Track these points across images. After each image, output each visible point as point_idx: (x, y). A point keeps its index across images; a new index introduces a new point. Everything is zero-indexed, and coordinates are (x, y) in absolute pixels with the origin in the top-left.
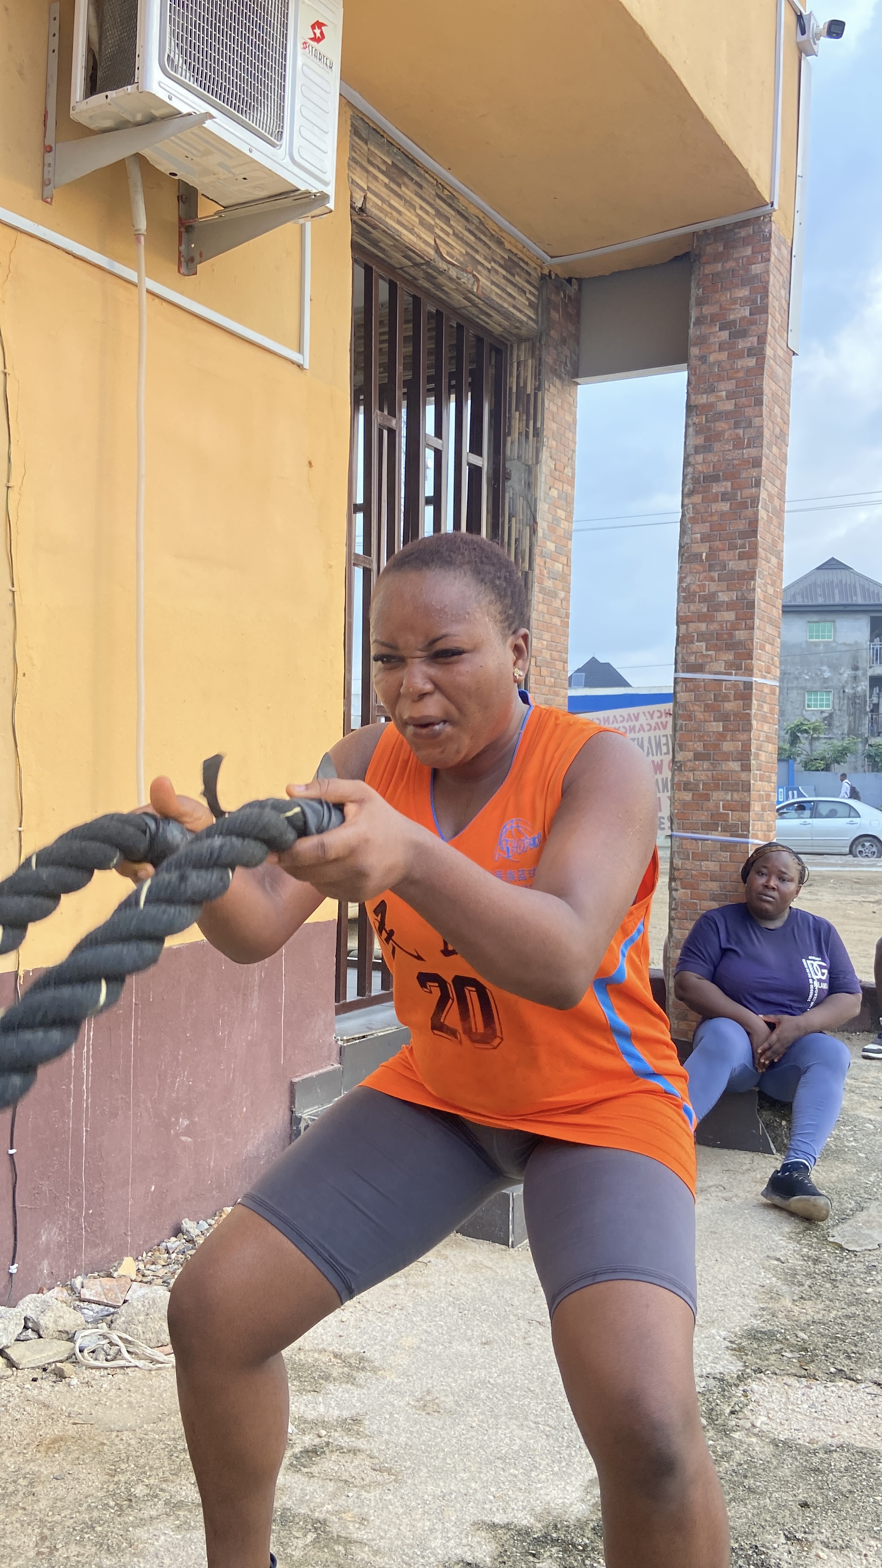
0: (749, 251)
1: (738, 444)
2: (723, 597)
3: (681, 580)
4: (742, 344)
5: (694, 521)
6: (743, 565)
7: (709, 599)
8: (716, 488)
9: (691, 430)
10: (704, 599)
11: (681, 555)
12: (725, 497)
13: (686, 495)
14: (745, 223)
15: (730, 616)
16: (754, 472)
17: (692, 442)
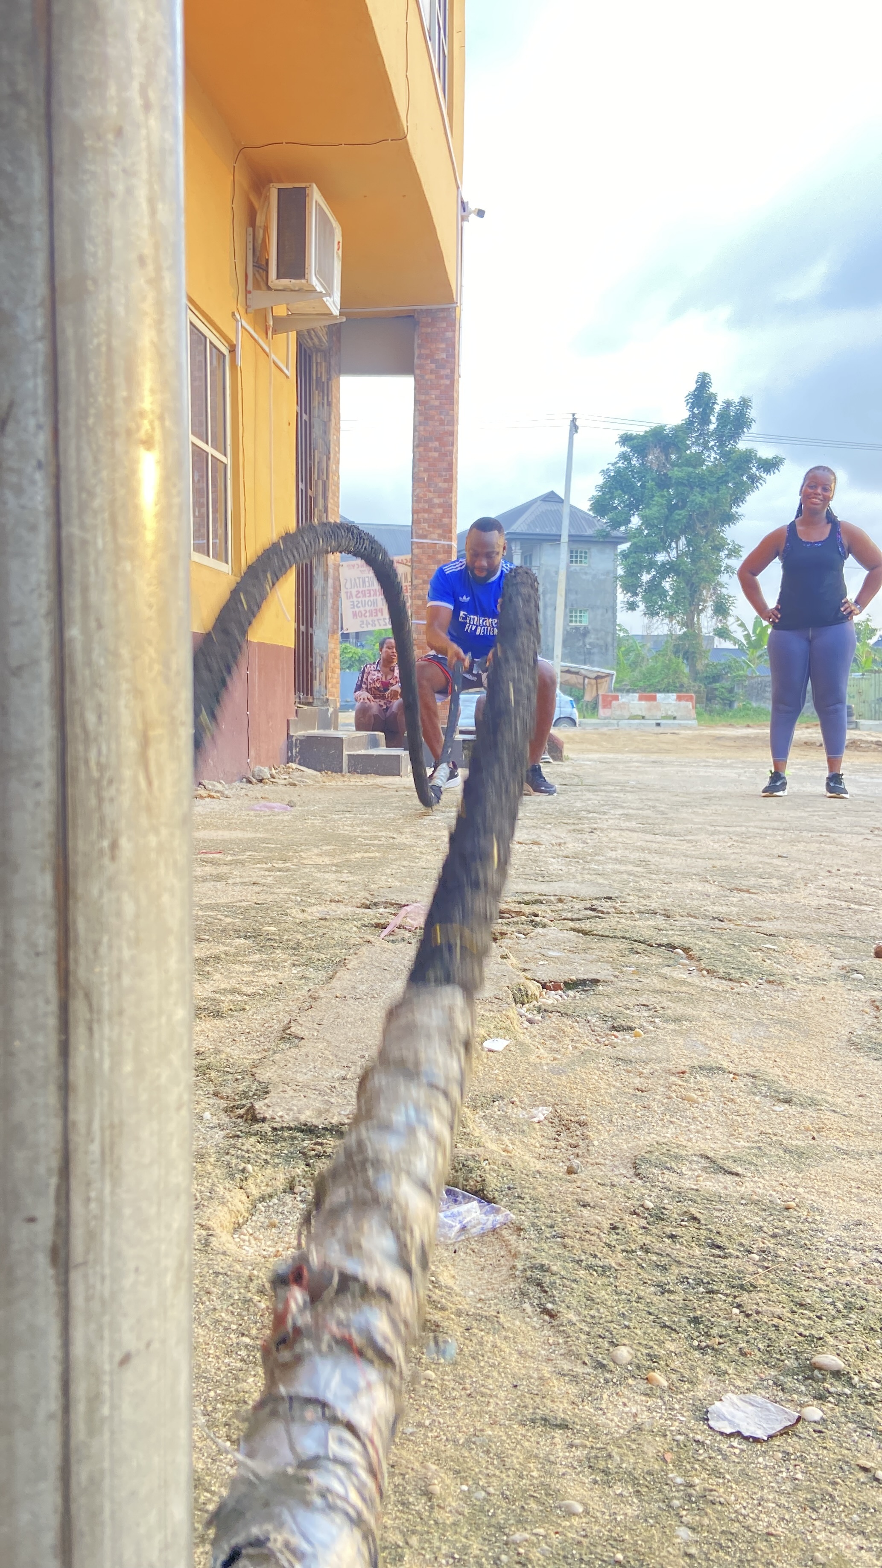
0: (444, 325)
1: (442, 423)
2: (436, 501)
3: (413, 491)
4: (442, 372)
5: (419, 460)
6: (446, 485)
7: (429, 501)
8: (431, 445)
9: (417, 413)
10: (426, 501)
11: (413, 478)
12: (435, 450)
13: (415, 447)
14: (443, 310)
15: (440, 511)
16: (450, 438)
17: (417, 419)
